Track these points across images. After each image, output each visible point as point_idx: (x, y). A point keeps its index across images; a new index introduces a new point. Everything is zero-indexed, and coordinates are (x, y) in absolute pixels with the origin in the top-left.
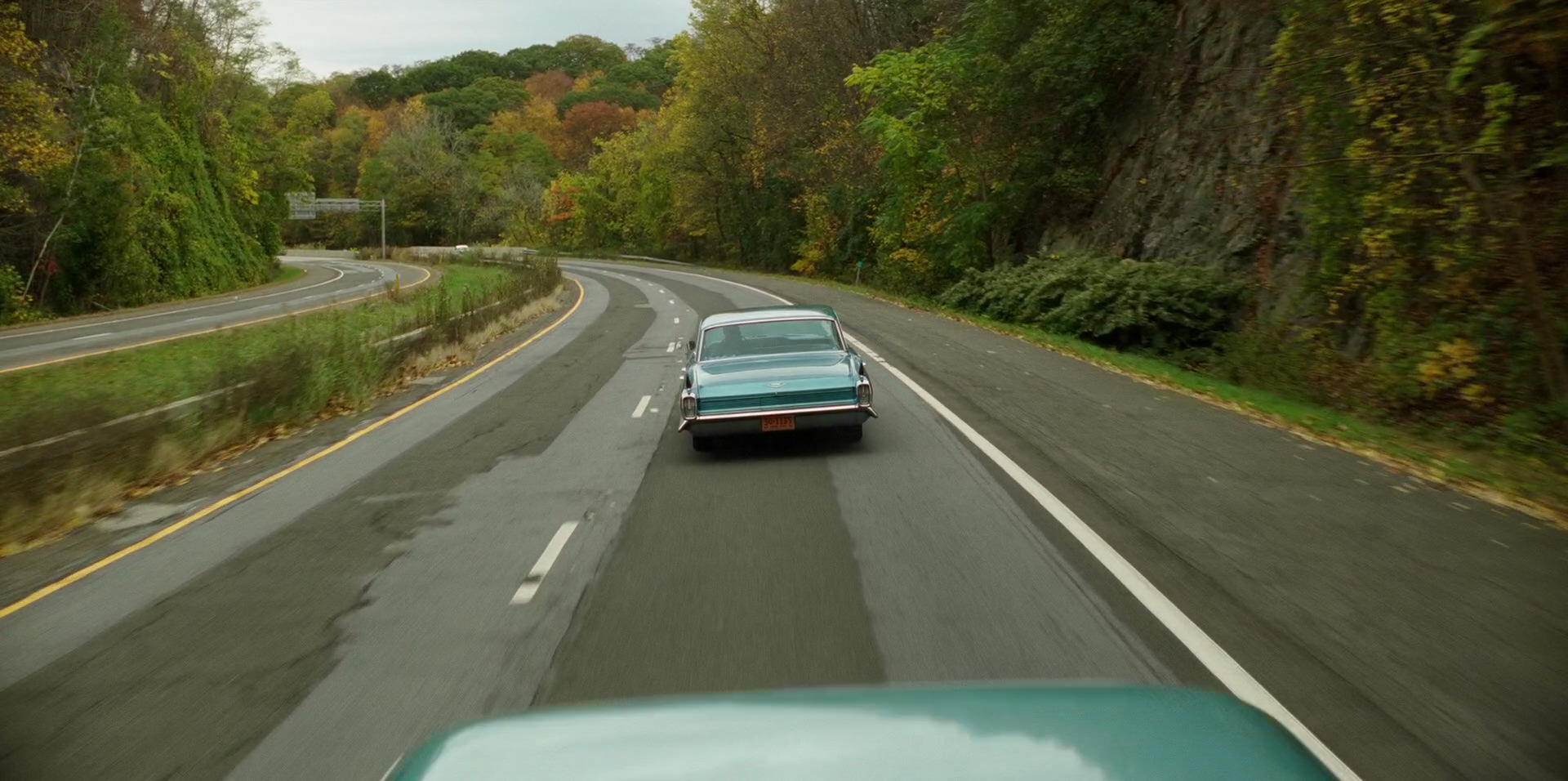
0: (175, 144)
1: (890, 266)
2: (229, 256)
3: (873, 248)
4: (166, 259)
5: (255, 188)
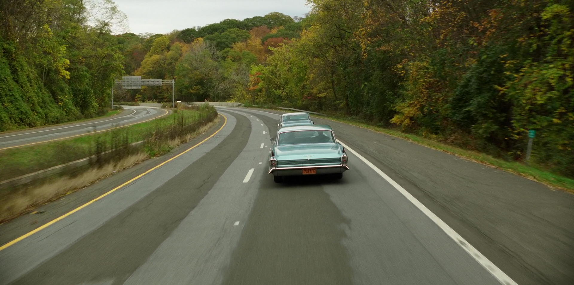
5: (67, 69)
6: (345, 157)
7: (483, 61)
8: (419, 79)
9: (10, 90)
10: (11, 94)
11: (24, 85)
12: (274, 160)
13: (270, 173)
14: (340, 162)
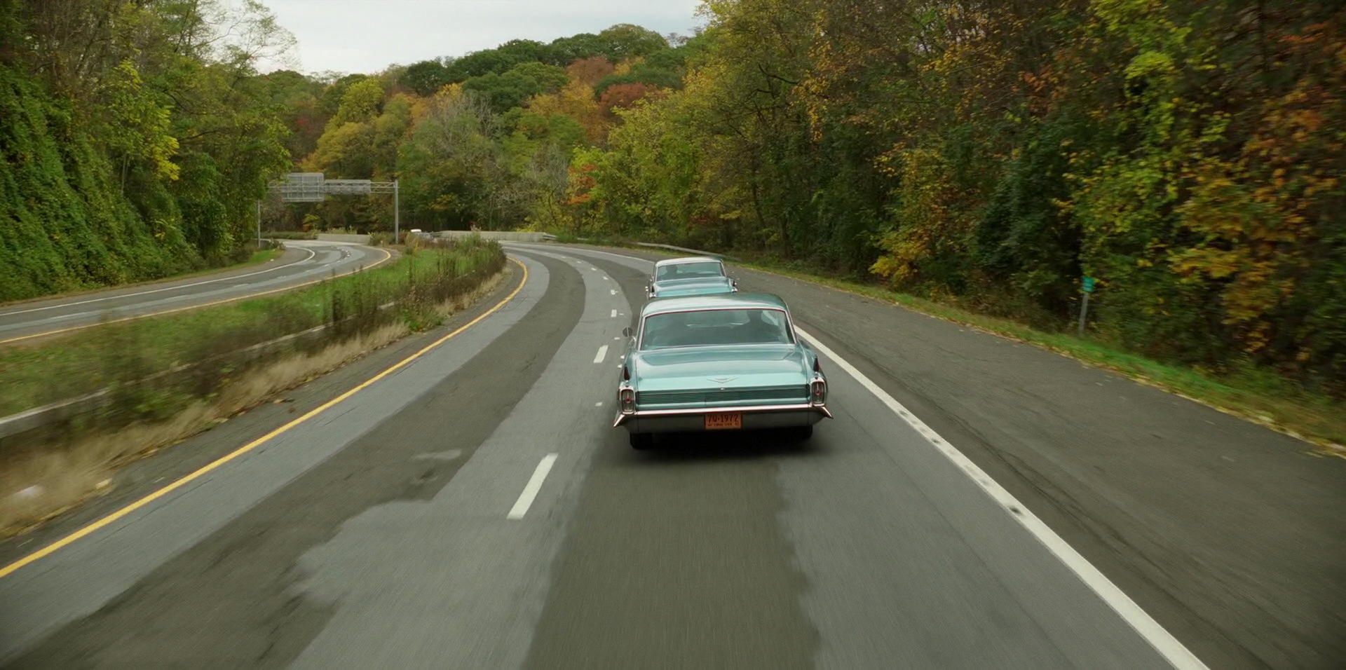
6: (820, 383)
7: (1033, 151)
8: (923, 183)
12: (630, 391)
13: (618, 425)
14: (807, 397)
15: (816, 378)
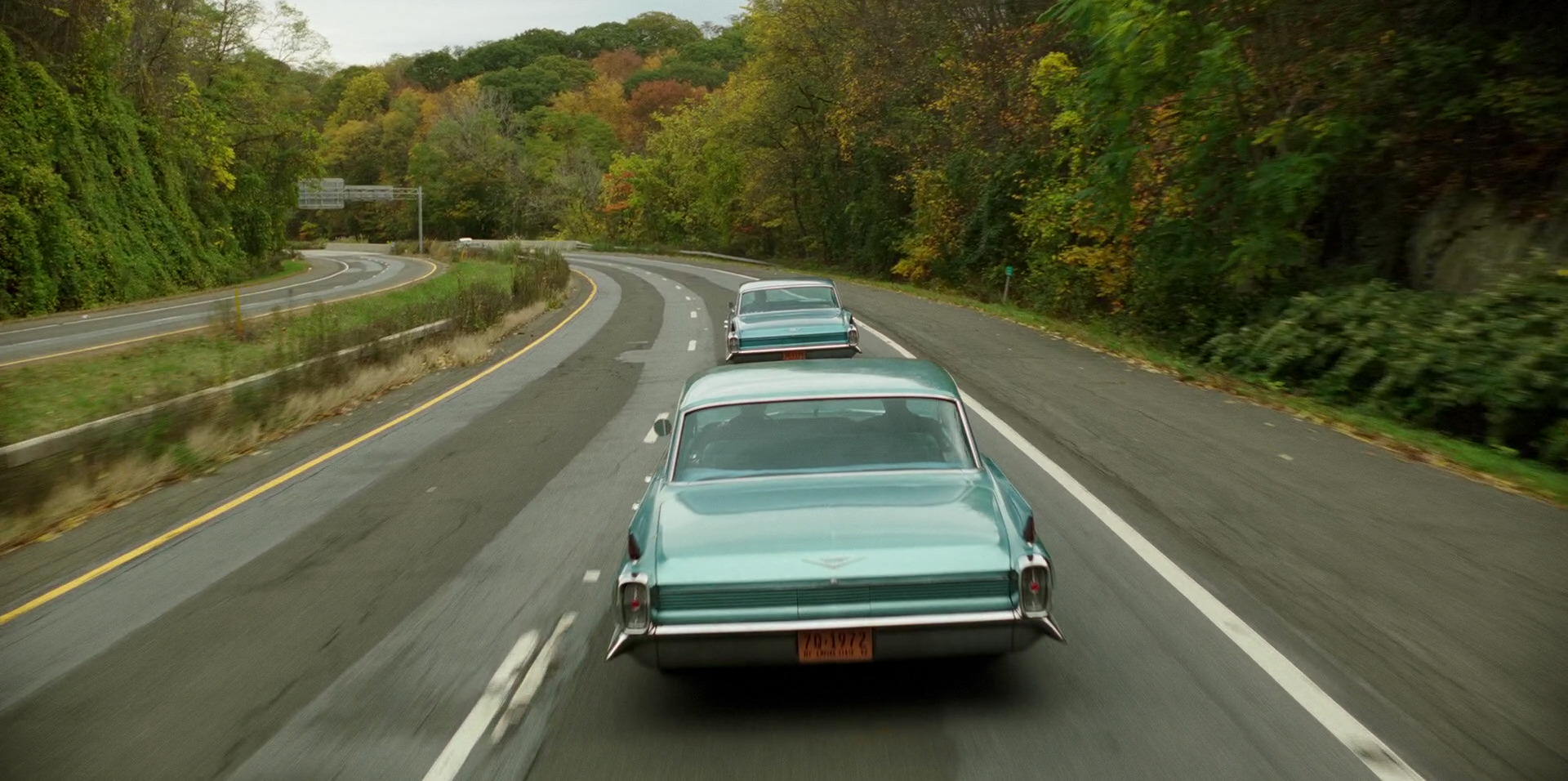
0: (61, 103)
1: (1051, 272)
2: (166, 254)
3: (1023, 244)
4: (17, 259)
5: (231, 169)
6: (1039, 569)
9: (158, 216)
10: (160, 223)
11: (175, 206)
12: (640, 586)
13: (615, 655)
14: (1010, 595)
15: (1031, 558)
